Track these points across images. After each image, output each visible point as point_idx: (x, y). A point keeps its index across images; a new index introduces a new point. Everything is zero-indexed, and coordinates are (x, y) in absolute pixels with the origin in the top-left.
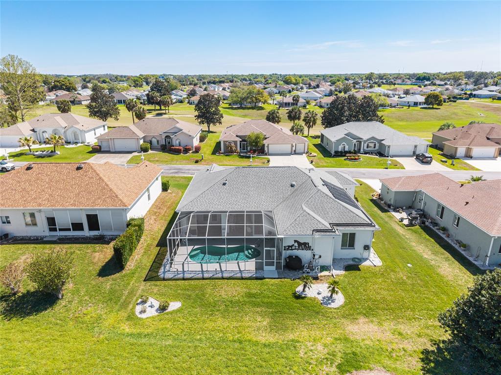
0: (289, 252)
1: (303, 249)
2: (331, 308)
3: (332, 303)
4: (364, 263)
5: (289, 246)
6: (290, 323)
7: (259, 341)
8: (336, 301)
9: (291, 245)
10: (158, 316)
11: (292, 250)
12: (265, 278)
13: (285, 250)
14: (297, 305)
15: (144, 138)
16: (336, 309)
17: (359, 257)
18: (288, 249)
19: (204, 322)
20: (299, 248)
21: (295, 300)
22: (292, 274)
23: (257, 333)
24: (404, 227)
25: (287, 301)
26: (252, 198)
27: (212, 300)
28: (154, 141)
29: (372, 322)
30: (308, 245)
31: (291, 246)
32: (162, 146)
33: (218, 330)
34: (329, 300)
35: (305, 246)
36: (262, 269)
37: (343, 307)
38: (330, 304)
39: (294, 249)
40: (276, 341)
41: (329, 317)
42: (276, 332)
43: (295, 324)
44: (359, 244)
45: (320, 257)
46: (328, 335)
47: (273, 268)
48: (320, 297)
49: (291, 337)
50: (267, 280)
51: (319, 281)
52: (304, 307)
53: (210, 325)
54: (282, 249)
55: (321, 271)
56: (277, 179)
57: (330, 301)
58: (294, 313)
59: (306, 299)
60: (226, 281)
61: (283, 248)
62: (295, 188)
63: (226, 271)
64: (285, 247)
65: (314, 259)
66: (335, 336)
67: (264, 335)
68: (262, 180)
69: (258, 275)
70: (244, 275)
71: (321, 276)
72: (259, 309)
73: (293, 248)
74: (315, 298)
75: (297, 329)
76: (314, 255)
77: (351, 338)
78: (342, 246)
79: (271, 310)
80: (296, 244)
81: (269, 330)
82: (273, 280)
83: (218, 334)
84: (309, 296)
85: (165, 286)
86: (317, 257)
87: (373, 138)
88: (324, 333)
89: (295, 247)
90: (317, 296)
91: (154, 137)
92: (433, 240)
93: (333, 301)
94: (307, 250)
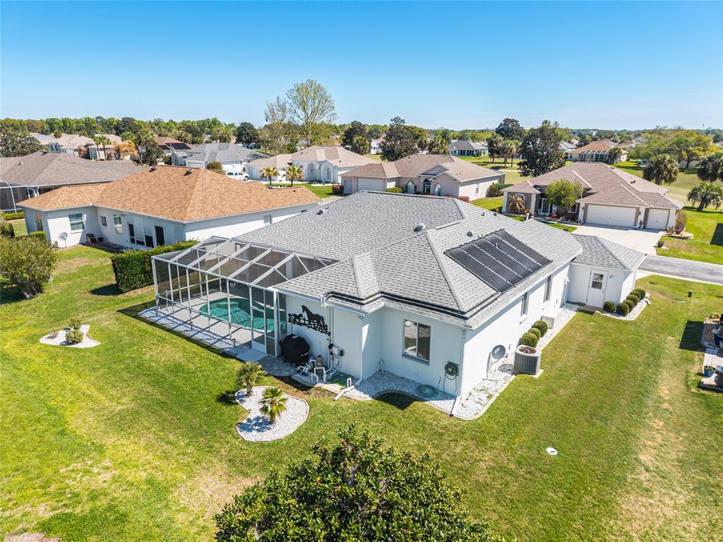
0: (297, 329)
1: (315, 329)
3: (254, 431)
5: (295, 316)
9: (298, 314)
11: (300, 324)
12: (234, 358)
13: (290, 321)
15: (398, 180)
18: (295, 322)
28: (412, 186)
30: (323, 322)
31: (299, 317)
37: (262, 446)
38: (249, 431)
39: (303, 324)
45: (342, 353)
47: (264, 349)
48: (254, 415)
51: (301, 393)
56: (403, 216)
61: (288, 317)
64: (290, 315)
65: (331, 352)
71: (318, 389)
73: (302, 321)
76: (331, 346)
80: (305, 315)
84: (244, 405)
86: (336, 351)
90: (254, 410)
91: (411, 181)
94: (322, 332)
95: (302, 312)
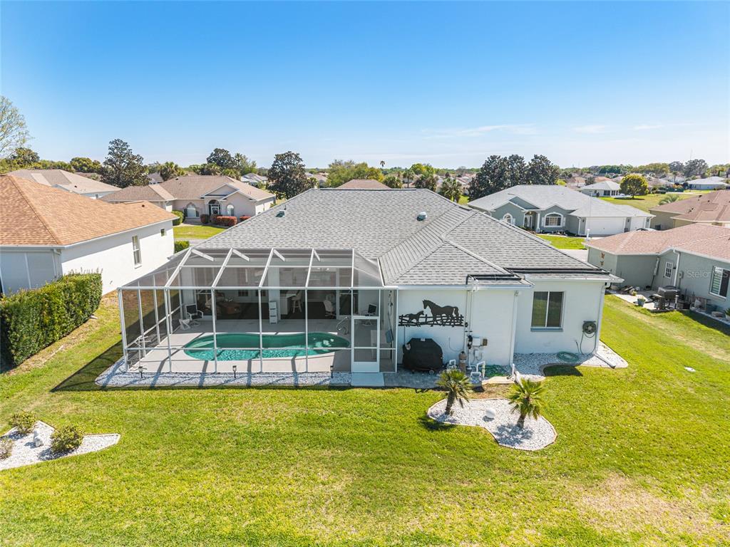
0: (412, 331)
1: (443, 324)
2: (522, 452)
3: (524, 440)
4: (586, 363)
5: (411, 316)
6: (412, 487)
7: (313, 537)
8: (535, 436)
9: (415, 313)
10: (38, 466)
11: (418, 324)
12: (354, 387)
13: (401, 324)
14: (430, 443)
15: (174, 203)
16: (536, 453)
17: (574, 350)
18: (409, 324)
19: (162, 483)
20: (435, 320)
21: (425, 432)
22: (417, 379)
23: (311, 513)
24: (649, 313)
25: (404, 435)
26: (335, 238)
27: (205, 431)
28: (192, 210)
29: (644, 486)
30: (456, 313)
31: (417, 316)
32: (203, 216)
33: (193, 506)
34: (514, 432)
35: (448, 315)
36: (348, 369)
37: (556, 449)
38: (519, 442)
39: (423, 323)
40: (367, 537)
41: (521, 473)
42: (369, 512)
43: (425, 490)
44: (572, 316)
45: (485, 342)
46: (525, 520)
47: (374, 366)
48: (491, 427)
49: (414, 525)
50: (358, 390)
51: (484, 394)
52: (450, 448)
53: (176, 491)
54: (395, 322)
55: (488, 376)
56: (390, 208)
57: (520, 436)
58: (422, 462)
59: (456, 430)
60: (255, 391)
61: (398, 320)
62: (426, 222)
63: (260, 373)
64: (401, 317)
65: (469, 346)
66: (549, 524)
67: (331, 519)
68: (358, 210)
69: (337, 381)
70: (301, 382)
71: (490, 385)
72: (327, 453)
73: (421, 320)
74: (478, 430)
75: (430, 503)
76: (470, 338)
77: (598, 530)
78: (533, 324)
79: (360, 455)
80: (428, 311)
81: (347, 506)
82: (372, 391)
83: (191, 516)
84: (462, 424)
85: (96, 402)
86: (476, 342)
87: (556, 208)
88: (514, 515)
89: (426, 317)
90: (483, 424)
91: (191, 203)
92: (718, 332)
93: (527, 436)
94: (453, 326)
95: (423, 309)
